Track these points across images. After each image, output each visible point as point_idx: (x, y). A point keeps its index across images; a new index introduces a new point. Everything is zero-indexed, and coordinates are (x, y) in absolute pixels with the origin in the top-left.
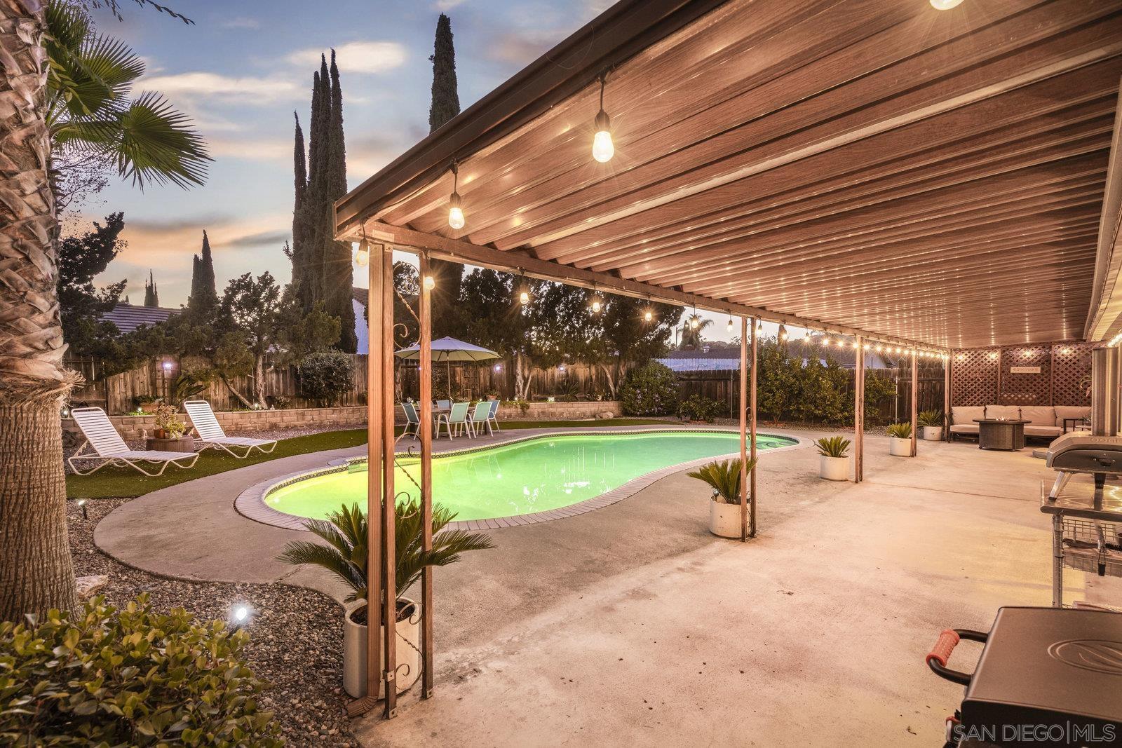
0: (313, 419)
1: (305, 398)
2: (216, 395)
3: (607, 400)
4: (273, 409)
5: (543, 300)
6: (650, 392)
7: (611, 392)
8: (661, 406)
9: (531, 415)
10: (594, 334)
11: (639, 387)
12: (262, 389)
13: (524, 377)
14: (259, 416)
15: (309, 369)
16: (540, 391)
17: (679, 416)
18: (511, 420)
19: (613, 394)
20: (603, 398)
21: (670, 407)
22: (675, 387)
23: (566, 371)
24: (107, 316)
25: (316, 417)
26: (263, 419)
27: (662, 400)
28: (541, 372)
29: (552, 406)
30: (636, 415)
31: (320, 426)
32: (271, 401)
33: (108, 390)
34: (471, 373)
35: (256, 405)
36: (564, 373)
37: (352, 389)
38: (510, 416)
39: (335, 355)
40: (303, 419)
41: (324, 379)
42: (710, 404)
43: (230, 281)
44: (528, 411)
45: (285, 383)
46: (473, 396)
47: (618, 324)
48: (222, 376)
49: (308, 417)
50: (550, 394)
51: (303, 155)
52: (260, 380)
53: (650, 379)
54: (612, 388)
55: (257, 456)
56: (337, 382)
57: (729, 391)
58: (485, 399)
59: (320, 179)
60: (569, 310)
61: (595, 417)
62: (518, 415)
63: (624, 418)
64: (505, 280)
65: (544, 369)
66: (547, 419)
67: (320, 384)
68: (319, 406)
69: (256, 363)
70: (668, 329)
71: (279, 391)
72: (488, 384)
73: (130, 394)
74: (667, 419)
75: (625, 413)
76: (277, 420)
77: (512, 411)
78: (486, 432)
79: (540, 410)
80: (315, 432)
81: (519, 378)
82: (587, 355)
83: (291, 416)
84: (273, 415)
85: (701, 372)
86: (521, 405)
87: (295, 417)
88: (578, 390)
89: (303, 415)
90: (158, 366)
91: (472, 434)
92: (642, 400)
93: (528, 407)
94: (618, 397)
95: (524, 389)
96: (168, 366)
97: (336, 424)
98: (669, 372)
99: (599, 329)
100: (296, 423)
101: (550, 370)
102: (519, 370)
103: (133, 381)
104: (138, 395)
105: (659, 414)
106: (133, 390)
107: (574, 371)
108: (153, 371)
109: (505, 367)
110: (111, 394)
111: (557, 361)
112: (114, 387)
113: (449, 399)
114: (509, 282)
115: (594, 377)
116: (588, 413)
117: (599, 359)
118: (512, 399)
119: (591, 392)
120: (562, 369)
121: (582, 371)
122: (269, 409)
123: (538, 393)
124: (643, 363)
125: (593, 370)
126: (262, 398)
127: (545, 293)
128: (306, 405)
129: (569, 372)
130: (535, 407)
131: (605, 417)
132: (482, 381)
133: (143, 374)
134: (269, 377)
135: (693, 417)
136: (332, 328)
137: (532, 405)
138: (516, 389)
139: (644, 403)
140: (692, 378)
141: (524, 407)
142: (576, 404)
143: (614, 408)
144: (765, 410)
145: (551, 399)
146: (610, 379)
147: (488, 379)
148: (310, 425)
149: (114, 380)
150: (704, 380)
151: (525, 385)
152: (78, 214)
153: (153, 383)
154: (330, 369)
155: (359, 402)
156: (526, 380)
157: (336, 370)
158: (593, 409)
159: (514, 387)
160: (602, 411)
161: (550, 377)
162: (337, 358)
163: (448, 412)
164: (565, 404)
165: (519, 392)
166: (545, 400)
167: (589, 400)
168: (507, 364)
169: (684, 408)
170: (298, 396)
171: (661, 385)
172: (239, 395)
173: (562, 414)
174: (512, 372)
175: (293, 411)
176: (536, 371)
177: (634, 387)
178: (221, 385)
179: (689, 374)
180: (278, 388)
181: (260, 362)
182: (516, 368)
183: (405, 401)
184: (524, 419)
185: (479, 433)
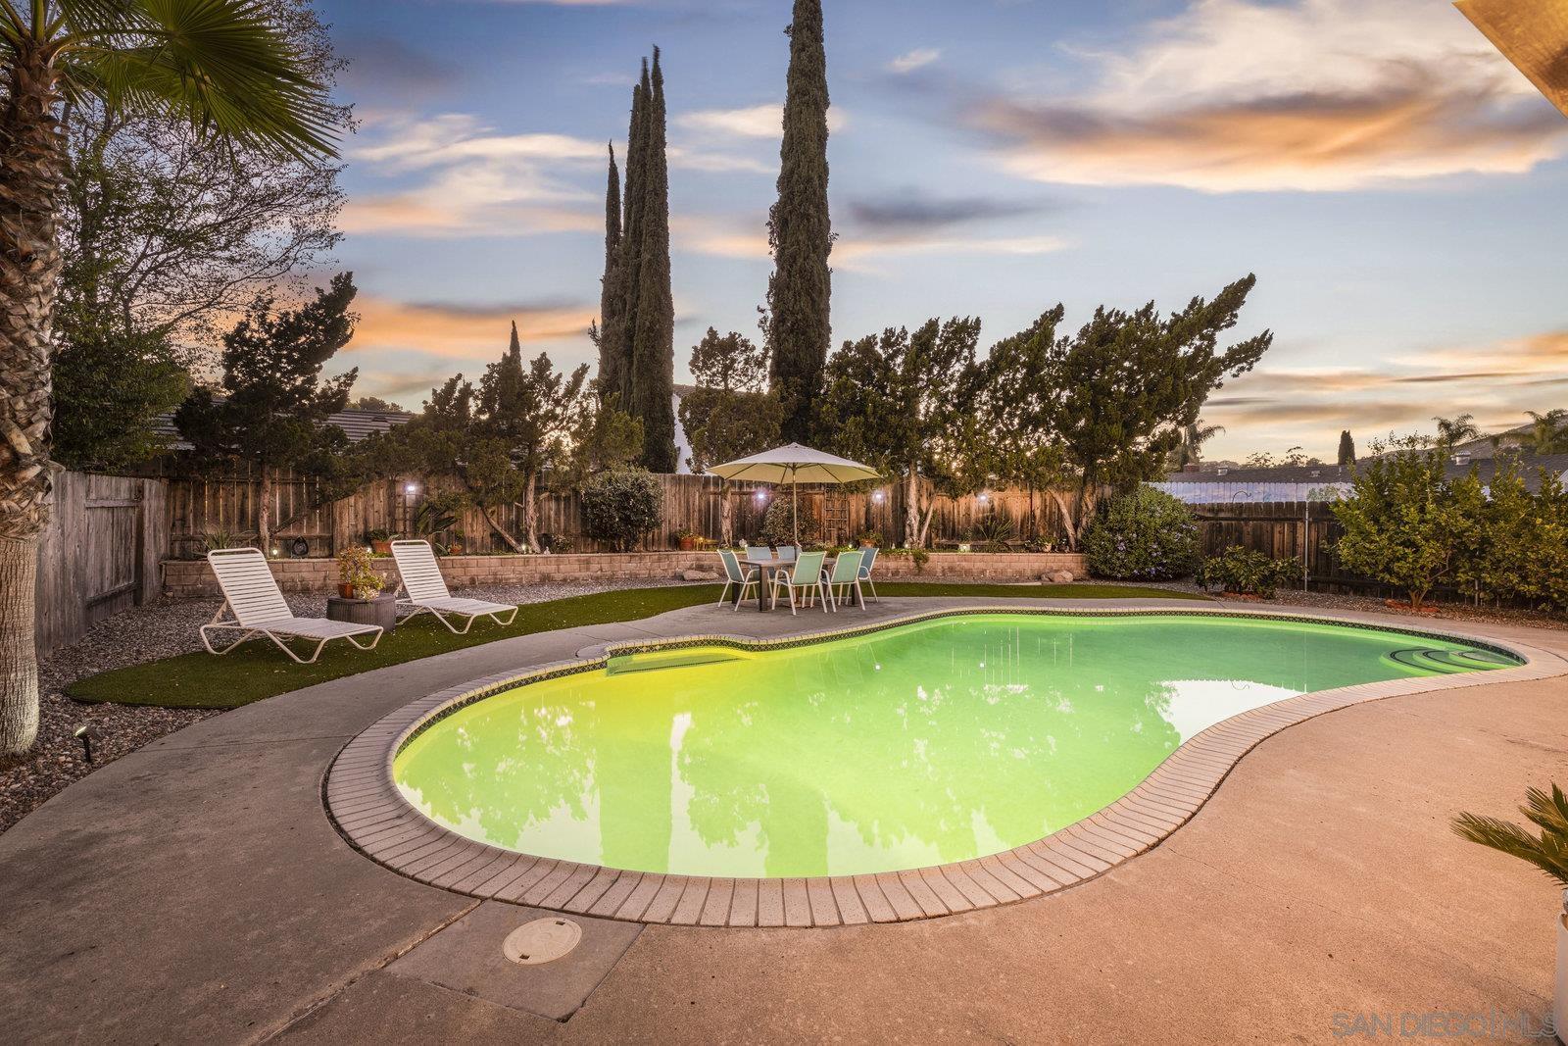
0: (601, 570)
1: (594, 538)
2: (473, 531)
3: (1061, 551)
4: (547, 553)
5: (954, 386)
6: (1142, 540)
7: (1067, 537)
8: (1161, 564)
9: (931, 573)
10: (1037, 442)
11: (1121, 531)
12: (534, 524)
13: (920, 510)
14: (527, 561)
15: (597, 495)
16: (947, 533)
17: (1201, 583)
18: (898, 579)
19: (1072, 541)
20: (1053, 548)
21: (1179, 566)
22: (1189, 531)
23: (991, 502)
24: (334, 419)
25: (605, 566)
26: (532, 567)
27: (1165, 554)
28: (949, 504)
29: (966, 558)
30: (1115, 579)
31: (611, 580)
32: (546, 541)
33: (334, 521)
34: (837, 504)
35: (524, 547)
36: (987, 506)
37: (658, 525)
38: (896, 573)
39: (635, 474)
40: (588, 569)
41: (618, 510)
42: (1266, 564)
43: (488, 366)
44: (926, 566)
45: (568, 517)
46: (839, 539)
47: (1082, 423)
48: (480, 504)
49: (595, 567)
50: (963, 539)
51: (618, 202)
52: (531, 511)
53: (1141, 516)
54: (1070, 531)
55: (485, 630)
56: (636, 514)
57: (1300, 540)
58: (857, 545)
59: (635, 231)
60: (998, 400)
61: (1039, 578)
62: (910, 572)
63: (1092, 583)
64: (892, 357)
65: (954, 497)
66: (957, 581)
67: (611, 517)
68: (613, 550)
69: (526, 486)
70: (1175, 431)
71: (559, 526)
72: (863, 522)
73: (361, 527)
74: (1176, 587)
75: (1094, 573)
76: (551, 569)
77: (898, 564)
78: (854, 602)
79: (946, 565)
80: (598, 590)
81: (913, 512)
82: (1028, 476)
83: (570, 564)
84: (546, 562)
85: (1240, 506)
86: (914, 555)
87: (577, 566)
88: (1009, 534)
89: (588, 562)
90: (399, 489)
91: (829, 603)
92: (1128, 553)
93: (926, 560)
94: (1081, 547)
95: (920, 531)
96: (412, 489)
97: (634, 577)
98: (1176, 505)
99: (1048, 433)
100: (577, 574)
101: (962, 501)
102: (912, 500)
103: (365, 509)
104: (371, 530)
105: (1159, 578)
106: (366, 522)
107: (1003, 501)
108: (392, 496)
109: (890, 495)
110: (337, 527)
111: (977, 484)
112: (341, 517)
113: (794, 544)
114: (899, 360)
115: (1038, 513)
116: (1028, 573)
117: (1051, 482)
118: (900, 545)
119: (1033, 536)
120: (983, 498)
121: (1018, 502)
122: (542, 552)
123: (944, 536)
124: (1127, 488)
125: (1037, 501)
126: (532, 538)
127: (957, 375)
128: (596, 547)
129: (996, 504)
130: (938, 560)
131: (1058, 579)
132: (853, 516)
133: (379, 501)
134: (546, 506)
135: (1233, 587)
136: (630, 436)
137: (933, 556)
138: (908, 530)
139: (1132, 558)
140: (1222, 515)
141: (919, 558)
142: (1006, 557)
143: (1073, 565)
144: (1394, 581)
145: (965, 547)
146: (1067, 516)
147: (862, 513)
148: (597, 578)
149: (342, 508)
150: (1247, 520)
151: (921, 524)
152: (304, 281)
153: (391, 513)
154: (626, 496)
155: (670, 544)
156: (923, 516)
157: (634, 497)
158: (1036, 566)
159: (904, 526)
160: (1052, 570)
161: (962, 512)
162: (637, 479)
163: (790, 567)
164: (988, 556)
165: (912, 535)
166: (955, 548)
167: (1029, 550)
168: (894, 491)
169: (1214, 570)
170: (585, 534)
171: (1163, 526)
172: (503, 532)
173: (983, 572)
174: (902, 502)
175: (573, 557)
176: (942, 502)
177: (1111, 530)
178: (480, 515)
179: (1216, 509)
180: (557, 522)
181: (532, 484)
182: (908, 496)
183: (736, 546)
184: (920, 580)
185: (843, 603)
